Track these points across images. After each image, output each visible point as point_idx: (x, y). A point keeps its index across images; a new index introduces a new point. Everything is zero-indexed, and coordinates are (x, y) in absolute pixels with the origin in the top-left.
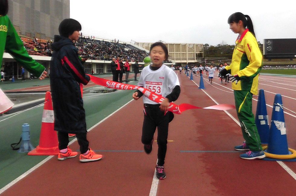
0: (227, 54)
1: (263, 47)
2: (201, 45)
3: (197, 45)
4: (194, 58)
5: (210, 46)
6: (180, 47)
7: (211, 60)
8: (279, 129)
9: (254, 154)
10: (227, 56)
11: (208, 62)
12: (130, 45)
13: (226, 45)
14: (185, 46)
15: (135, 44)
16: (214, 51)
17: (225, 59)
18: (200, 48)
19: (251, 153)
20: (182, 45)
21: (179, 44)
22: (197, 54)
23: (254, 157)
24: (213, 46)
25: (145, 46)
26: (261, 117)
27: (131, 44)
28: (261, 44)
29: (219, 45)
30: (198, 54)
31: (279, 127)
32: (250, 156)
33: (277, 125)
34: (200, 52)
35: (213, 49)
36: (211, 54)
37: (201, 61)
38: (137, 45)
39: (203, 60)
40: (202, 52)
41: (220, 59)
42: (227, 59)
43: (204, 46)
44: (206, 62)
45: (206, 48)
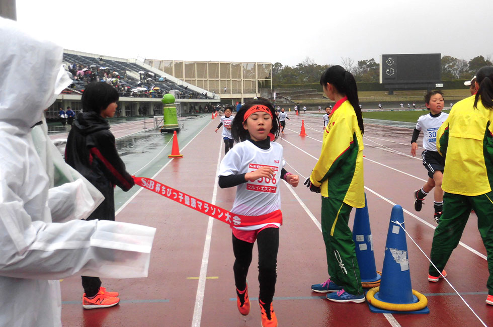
1: (379, 69)
2: (268, 65)
3: (260, 66)
4: (256, 90)
5: (283, 66)
6: (230, 68)
7: (285, 94)
8: (398, 262)
9: (348, 295)
10: (315, 85)
11: (280, 98)
12: (135, 64)
13: (313, 65)
14: (237, 66)
15: (144, 62)
16: (292, 76)
17: (310, 92)
18: (266, 71)
19: (344, 293)
20: (232, 65)
21: (228, 64)
22: (261, 82)
23: (347, 299)
25: (163, 66)
26: (360, 238)
27: (138, 63)
28: (377, 63)
29: (300, 65)
30: (263, 82)
31: (399, 260)
32: (342, 297)
33: (394, 256)
34: (266, 78)
35: (290, 73)
36: (285, 83)
37: (267, 95)
38: (149, 65)
39: (271, 94)
40: (269, 78)
41: (303, 92)
42: (315, 91)
43: (274, 67)
44: (276, 98)
45: (278, 70)
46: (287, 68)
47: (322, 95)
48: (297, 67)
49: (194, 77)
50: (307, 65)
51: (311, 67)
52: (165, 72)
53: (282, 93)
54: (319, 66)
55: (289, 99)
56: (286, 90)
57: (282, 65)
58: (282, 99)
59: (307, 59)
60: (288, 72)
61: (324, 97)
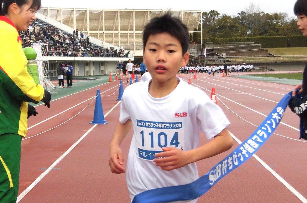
0: (261, 34)
5: (221, 15)
7: (220, 50)
13: (259, 13)
16: (232, 27)
17: (253, 47)
24: (228, 15)
29: (243, 13)
30: (191, 34)
37: (196, 52)
38: (44, 14)
39: (202, 50)
40: (199, 29)
41: (243, 48)
42: (258, 47)
43: (208, 16)
44: (207, 55)
45: (214, 20)
46: (225, 18)
47: (267, 51)
48: (237, 15)
49: (102, 30)
50: (251, 14)
51: (257, 15)
52: (64, 23)
53: (215, 49)
54: (267, 14)
55: (224, 56)
56: (222, 46)
57: (218, 14)
58: (215, 57)
59: (252, 5)
60: (226, 23)
61: (270, 54)
